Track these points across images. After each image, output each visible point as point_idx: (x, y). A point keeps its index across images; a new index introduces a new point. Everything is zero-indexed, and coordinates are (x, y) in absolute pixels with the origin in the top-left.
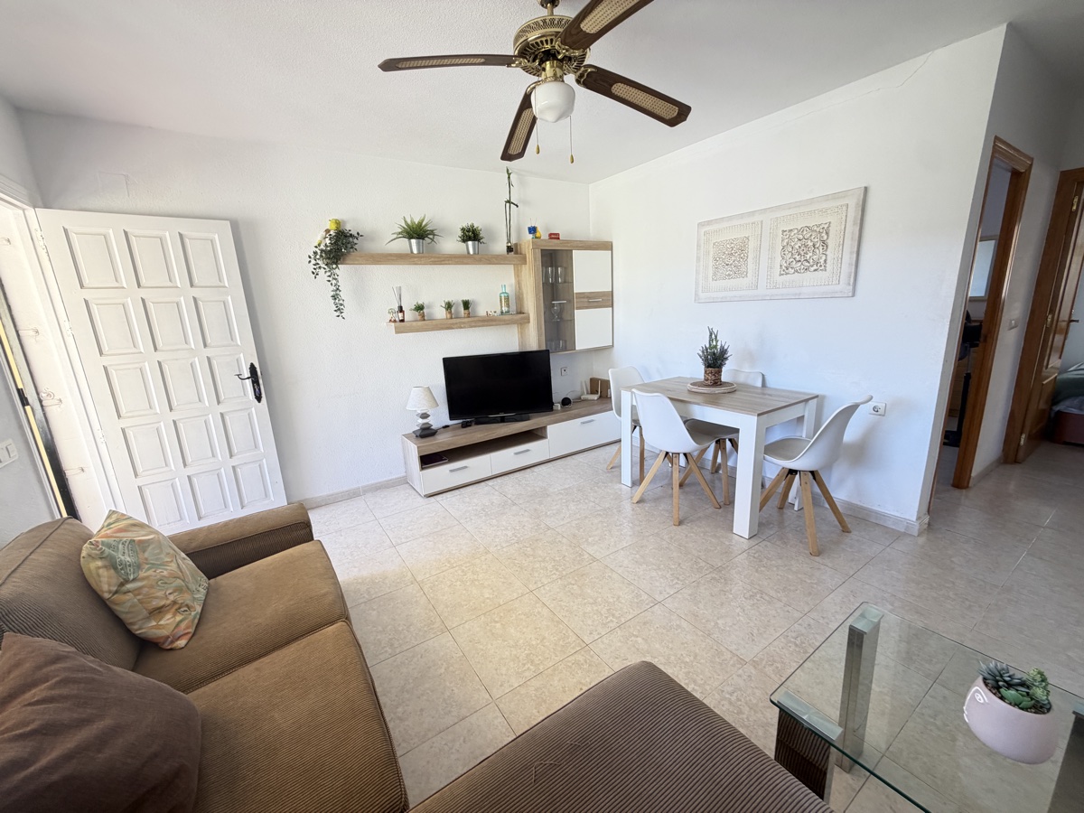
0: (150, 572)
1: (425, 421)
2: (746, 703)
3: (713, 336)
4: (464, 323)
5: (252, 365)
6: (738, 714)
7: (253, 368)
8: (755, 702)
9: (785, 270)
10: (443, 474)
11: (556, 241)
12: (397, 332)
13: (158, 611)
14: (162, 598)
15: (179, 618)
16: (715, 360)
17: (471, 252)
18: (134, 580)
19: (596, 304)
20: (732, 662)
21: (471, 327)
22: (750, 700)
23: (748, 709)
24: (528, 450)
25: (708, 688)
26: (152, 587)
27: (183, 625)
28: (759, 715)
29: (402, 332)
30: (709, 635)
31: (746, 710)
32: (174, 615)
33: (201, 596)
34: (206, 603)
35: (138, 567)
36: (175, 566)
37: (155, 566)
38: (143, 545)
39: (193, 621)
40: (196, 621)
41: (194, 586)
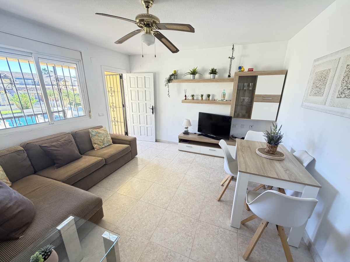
0: (97, 137)
1: (187, 130)
2: (131, 243)
4: (203, 102)
5: (153, 106)
6: (126, 242)
7: (153, 107)
8: (132, 246)
10: (184, 146)
11: (251, 72)
12: (182, 103)
13: (95, 143)
14: (96, 142)
15: (97, 146)
17: (212, 78)
18: (93, 137)
19: (269, 101)
20: (147, 236)
21: (206, 103)
22: (132, 244)
23: (129, 244)
24: (215, 150)
25: (134, 232)
26: (95, 139)
27: (97, 147)
28: (127, 248)
29: (183, 103)
30: (158, 226)
31: (128, 244)
32: (97, 145)
33: (106, 145)
34: (106, 147)
35: (95, 136)
36: (103, 138)
37: (99, 137)
38: (99, 133)
39: (99, 148)
40: (100, 148)
41: (106, 143)
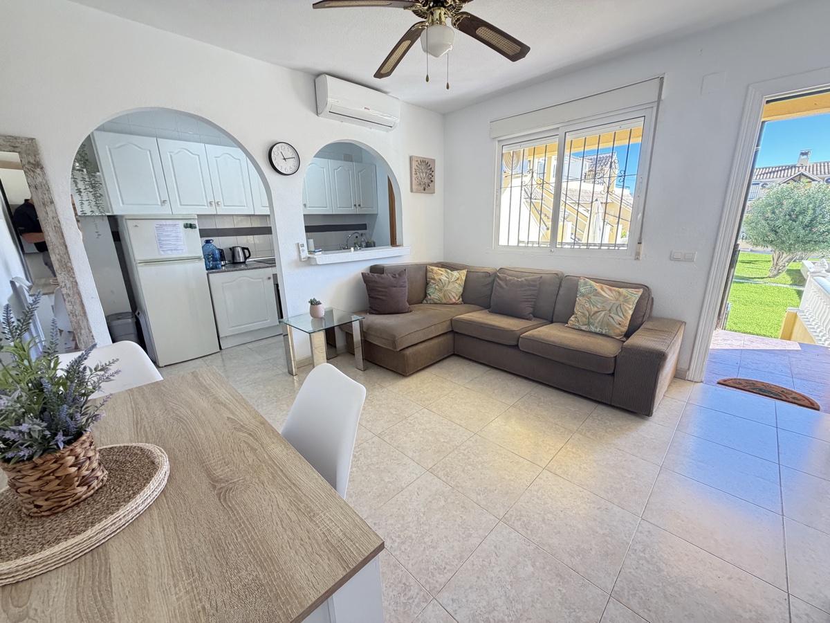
33: (593, 329)
34: (591, 332)
35: (583, 296)
36: (596, 309)
37: (590, 302)
38: (597, 294)
39: (573, 325)
40: (575, 327)
41: (596, 325)
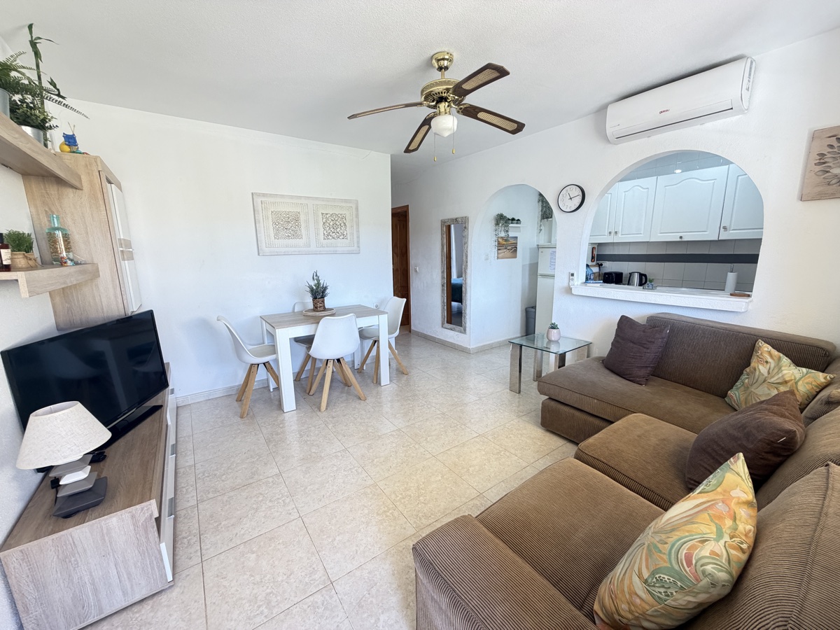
3: (316, 277)
9: (327, 236)
16: (318, 294)
